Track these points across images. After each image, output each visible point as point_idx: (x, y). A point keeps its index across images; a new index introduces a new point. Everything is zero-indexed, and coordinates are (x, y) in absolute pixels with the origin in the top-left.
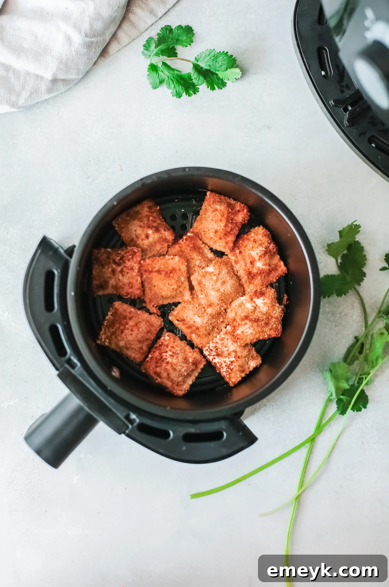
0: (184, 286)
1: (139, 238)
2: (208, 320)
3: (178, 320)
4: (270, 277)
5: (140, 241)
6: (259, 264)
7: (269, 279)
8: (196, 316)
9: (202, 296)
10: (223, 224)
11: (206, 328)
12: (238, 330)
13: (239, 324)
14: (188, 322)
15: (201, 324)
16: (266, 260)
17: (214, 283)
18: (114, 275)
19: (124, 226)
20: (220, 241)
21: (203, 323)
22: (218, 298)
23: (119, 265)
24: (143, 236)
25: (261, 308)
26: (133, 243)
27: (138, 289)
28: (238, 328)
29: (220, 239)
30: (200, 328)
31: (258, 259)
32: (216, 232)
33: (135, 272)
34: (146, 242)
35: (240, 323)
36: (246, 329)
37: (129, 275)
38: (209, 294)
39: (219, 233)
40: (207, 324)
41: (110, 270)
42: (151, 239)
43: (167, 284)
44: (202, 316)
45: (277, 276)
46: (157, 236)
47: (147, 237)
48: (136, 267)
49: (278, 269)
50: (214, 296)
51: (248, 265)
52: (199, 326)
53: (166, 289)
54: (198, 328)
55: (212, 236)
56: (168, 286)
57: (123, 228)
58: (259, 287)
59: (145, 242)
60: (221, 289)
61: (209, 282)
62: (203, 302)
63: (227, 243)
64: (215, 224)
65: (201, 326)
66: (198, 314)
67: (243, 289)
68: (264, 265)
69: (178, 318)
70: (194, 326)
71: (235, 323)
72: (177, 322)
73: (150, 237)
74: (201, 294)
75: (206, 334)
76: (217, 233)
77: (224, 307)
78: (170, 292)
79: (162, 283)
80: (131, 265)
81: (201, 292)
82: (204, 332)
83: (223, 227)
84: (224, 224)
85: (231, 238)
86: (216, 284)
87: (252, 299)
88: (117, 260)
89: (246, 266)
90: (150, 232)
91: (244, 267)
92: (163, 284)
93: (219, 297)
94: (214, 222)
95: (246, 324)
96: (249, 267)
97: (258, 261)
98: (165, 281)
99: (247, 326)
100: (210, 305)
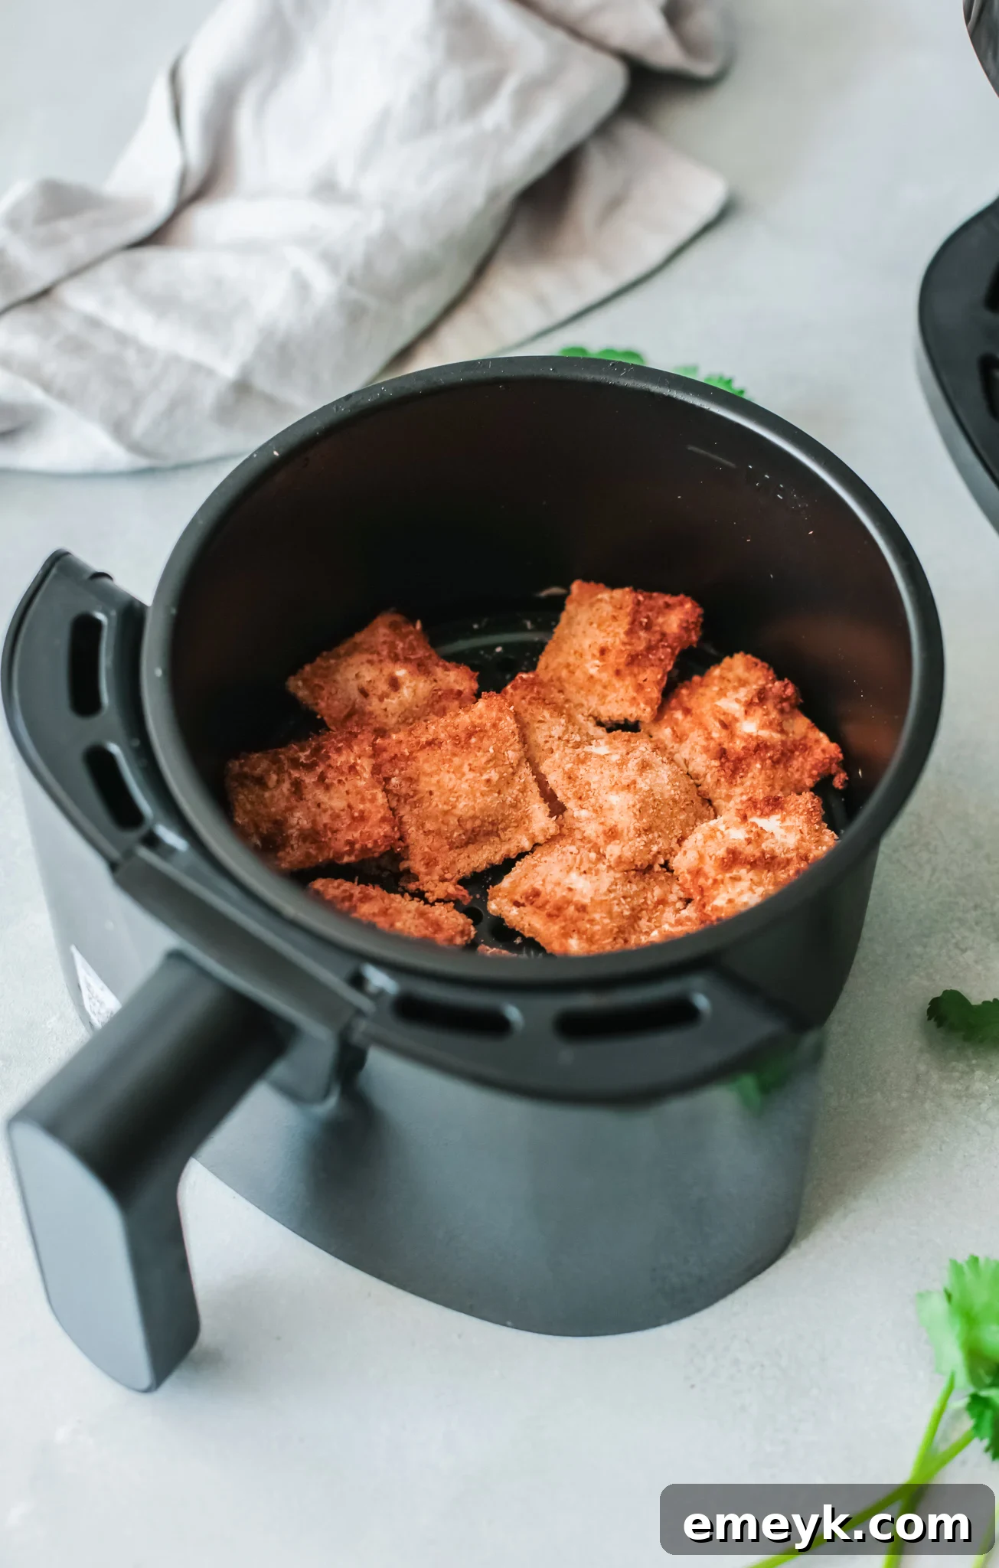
0: (523, 780)
1: (371, 693)
2: (612, 884)
3: (517, 904)
4: (790, 769)
5: (374, 704)
6: (750, 727)
7: (789, 774)
8: (574, 875)
9: (584, 813)
10: (621, 628)
11: (611, 906)
12: (714, 898)
13: (715, 881)
14: (550, 893)
15: (590, 894)
16: (767, 714)
17: (616, 772)
18: (301, 798)
19: (322, 683)
20: (618, 684)
21: (597, 890)
22: (635, 811)
23: (310, 767)
24: (383, 687)
25: (778, 837)
26: (355, 716)
27: (383, 820)
28: (715, 893)
29: (618, 673)
30: (589, 909)
31: (743, 713)
32: (603, 651)
33: (365, 779)
34: (394, 702)
35: (719, 877)
36: (741, 893)
37: (348, 786)
38: (606, 806)
39: (611, 657)
40: (612, 895)
41: (286, 787)
42: (406, 692)
43: (466, 768)
44: (590, 869)
45: (814, 767)
46: (423, 686)
47: (395, 684)
48: (366, 765)
49: (811, 747)
50: (620, 807)
51: (715, 735)
52: (587, 901)
53: (465, 786)
54: (582, 909)
55: (593, 671)
56: (470, 775)
57: (321, 688)
58: (761, 791)
59: (391, 703)
60: (639, 780)
61: (599, 770)
62: (592, 830)
63: (640, 688)
64: (597, 632)
65: (592, 899)
66: (576, 865)
67: (712, 810)
68: (762, 727)
69: (517, 897)
70: (569, 902)
71: (701, 881)
72: (515, 911)
73: (405, 687)
74: (582, 807)
75: (611, 930)
76: (606, 656)
77: (661, 845)
78: (483, 794)
79: (448, 772)
80: (347, 762)
81: (580, 802)
82: (607, 921)
83: (623, 636)
84: (626, 627)
85: (653, 677)
86: (621, 770)
87: (745, 818)
88: (302, 760)
89: (712, 738)
90: (401, 673)
91: (704, 743)
92: (453, 772)
93: (638, 807)
94: (595, 625)
95: (736, 879)
96: (720, 738)
97: (746, 719)
98: (456, 760)
99: (744, 885)
100: (612, 834)
